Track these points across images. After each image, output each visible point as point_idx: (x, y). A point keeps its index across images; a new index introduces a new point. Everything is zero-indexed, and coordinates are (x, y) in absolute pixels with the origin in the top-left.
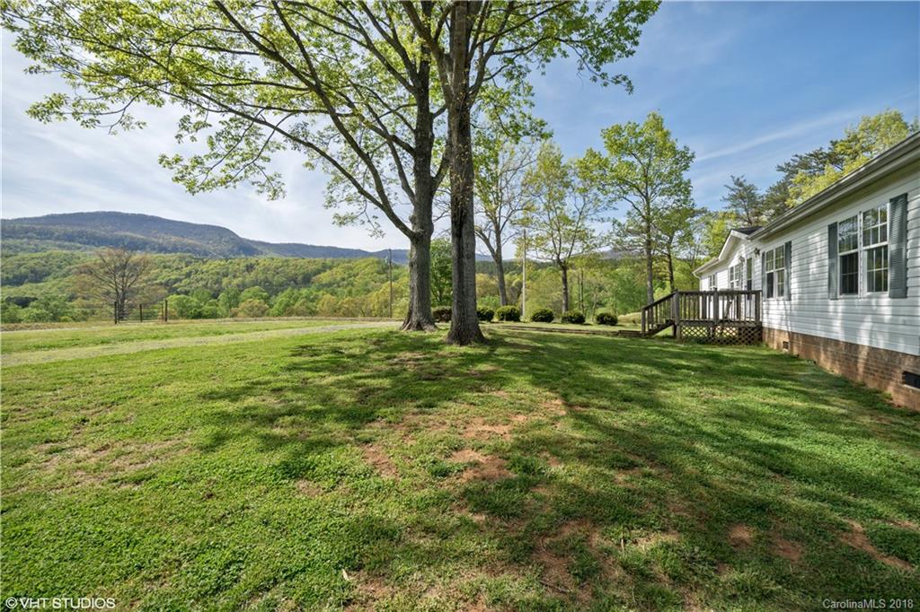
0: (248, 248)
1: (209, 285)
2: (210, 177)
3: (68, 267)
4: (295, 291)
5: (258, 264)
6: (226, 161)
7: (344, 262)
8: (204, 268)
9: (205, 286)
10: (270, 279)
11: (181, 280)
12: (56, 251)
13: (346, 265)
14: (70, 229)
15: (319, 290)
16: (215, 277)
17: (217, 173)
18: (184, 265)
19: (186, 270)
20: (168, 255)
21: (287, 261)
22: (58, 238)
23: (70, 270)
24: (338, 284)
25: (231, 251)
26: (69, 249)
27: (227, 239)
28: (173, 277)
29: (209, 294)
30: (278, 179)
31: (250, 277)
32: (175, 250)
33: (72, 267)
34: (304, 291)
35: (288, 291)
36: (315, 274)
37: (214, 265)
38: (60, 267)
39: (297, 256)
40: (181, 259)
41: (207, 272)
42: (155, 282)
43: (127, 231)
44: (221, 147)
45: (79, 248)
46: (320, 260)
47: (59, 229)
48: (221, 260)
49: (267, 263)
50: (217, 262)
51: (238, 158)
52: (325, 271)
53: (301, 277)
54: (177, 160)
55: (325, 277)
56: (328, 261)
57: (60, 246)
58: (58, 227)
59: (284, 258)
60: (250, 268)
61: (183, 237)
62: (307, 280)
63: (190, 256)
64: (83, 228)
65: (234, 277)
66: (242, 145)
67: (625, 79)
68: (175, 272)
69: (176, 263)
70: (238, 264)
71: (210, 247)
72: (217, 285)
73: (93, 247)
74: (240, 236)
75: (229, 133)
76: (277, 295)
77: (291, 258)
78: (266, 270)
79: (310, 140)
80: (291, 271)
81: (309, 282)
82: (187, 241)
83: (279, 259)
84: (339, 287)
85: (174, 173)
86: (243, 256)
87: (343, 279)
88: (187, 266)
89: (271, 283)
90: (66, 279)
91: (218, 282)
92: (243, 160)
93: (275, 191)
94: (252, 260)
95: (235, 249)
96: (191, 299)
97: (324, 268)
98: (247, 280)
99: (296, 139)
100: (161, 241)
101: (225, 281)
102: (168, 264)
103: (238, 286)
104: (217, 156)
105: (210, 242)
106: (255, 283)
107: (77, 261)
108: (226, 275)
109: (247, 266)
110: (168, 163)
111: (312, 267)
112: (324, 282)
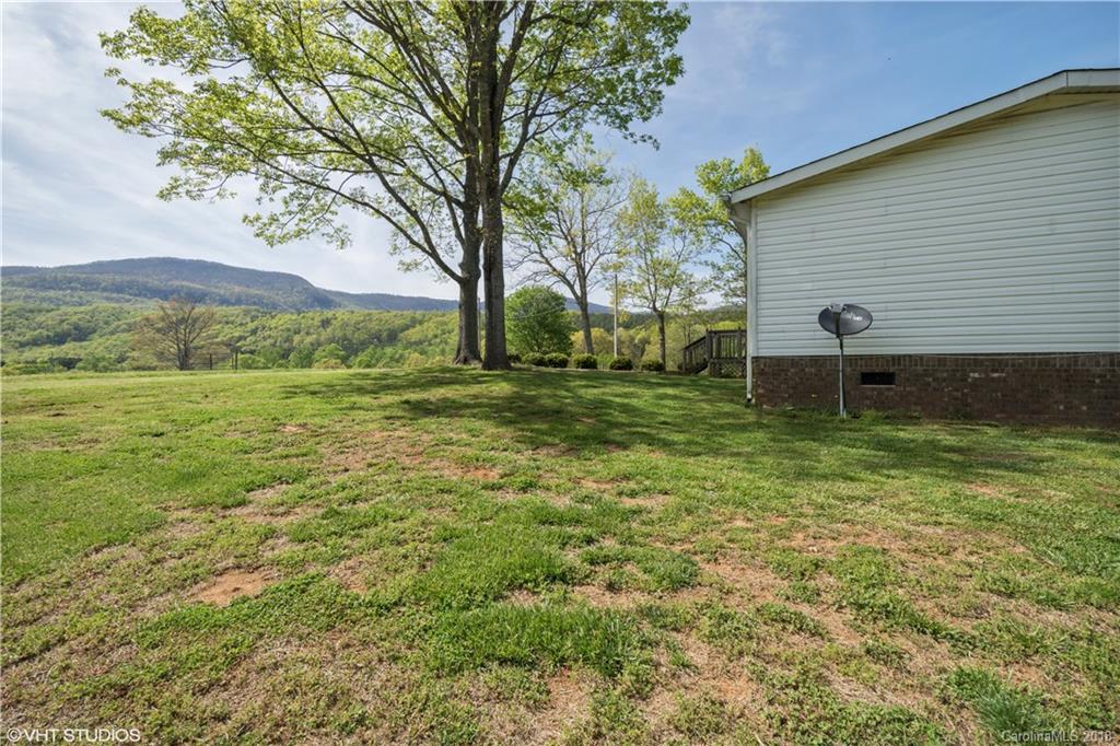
0: (323, 299)
1: (278, 344)
2: (285, 231)
3: (116, 323)
4: (379, 350)
5: (336, 319)
6: (299, 216)
7: (436, 316)
8: (273, 323)
9: (274, 345)
10: (350, 337)
11: (245, 339)
12: (102, 304)
13: (439, 319)
14: (118, 278)
15: (406, 348)
16: (285, 335)
17: (292, 227)
18: (249, 319)
19: (251, 326)
20: (231, 308)
21: (369, 315)
22: (105, 289)
23: (118, 327)
24: (429, 341)
25: (304, 303)
26: (118, 301)
27: (300, 289)
28: (237, 334)
29: (278, 353)
30: (345, 230)
31: (326, 334)
32: (239, 302)
33: (120, 323)
34: (389, 350)
35: (370, 350)
36: (403, 330)
37: (284, 320)
38: (107, 323)
39: (381, 308)
40: (246, 313)
41: (276, 328)
42: (216, 340)
43: (184, 280)
44: (294, 206)
45: (128, 301)
46: (408, 313)
47: (106, 279)
48: (292, 314)
49: (346, 318)
50: (288, 316)
51: (308, 213)
52: (414, 327)
53: (385, 334)
54: (258, 219)
55: (414, 334)
56: (419, 314)
57: (107, 299)
58: (106, 276)
59: (367, 311)
60: (326, 323)
61: (248, 286)
62: (393, 337)
63: (255, 310)
64: (133, 278)
65: (308, 334)
66: (313, 201)
67: (650, 138)
68: (239, 329)
69: (240, 318)
70: (313, 319)
71: (280, 299)
72: (287, 344)
73: (145, 299)
74: (315, 285)
75: (300, 193)
76: (356, 355)
77: (374, 311)
78: (345, 325)
79: (366, 200)
80: (374, 326)
81: (395, 339)
82: (254, 291)
83: (360, 313)
84: (430, 345)
85: (255, 229)
86: (318, 309)
87: (436, 336)
88: (252, 321)
89: (350, 341)
90: (114, 337)
91: (288, 340)
92: (314, 214)
93: (343, 241)
94: (329, 314)
95: (309, 301)
96: (258, 359)
97: (414, 323)
98: (322, 338)
99: (354, 201)
100: (222, 292)
101: (297, 338)
102: (231, 319)
103: (312, 344)
104: (290, 213)
105: (280, 293)
106: (331, 341)
107: (127, 315)
108: (297, 332)
109: (323, 321)
110: (250, 221)
111: (399, 322)
112: (413, 340)
